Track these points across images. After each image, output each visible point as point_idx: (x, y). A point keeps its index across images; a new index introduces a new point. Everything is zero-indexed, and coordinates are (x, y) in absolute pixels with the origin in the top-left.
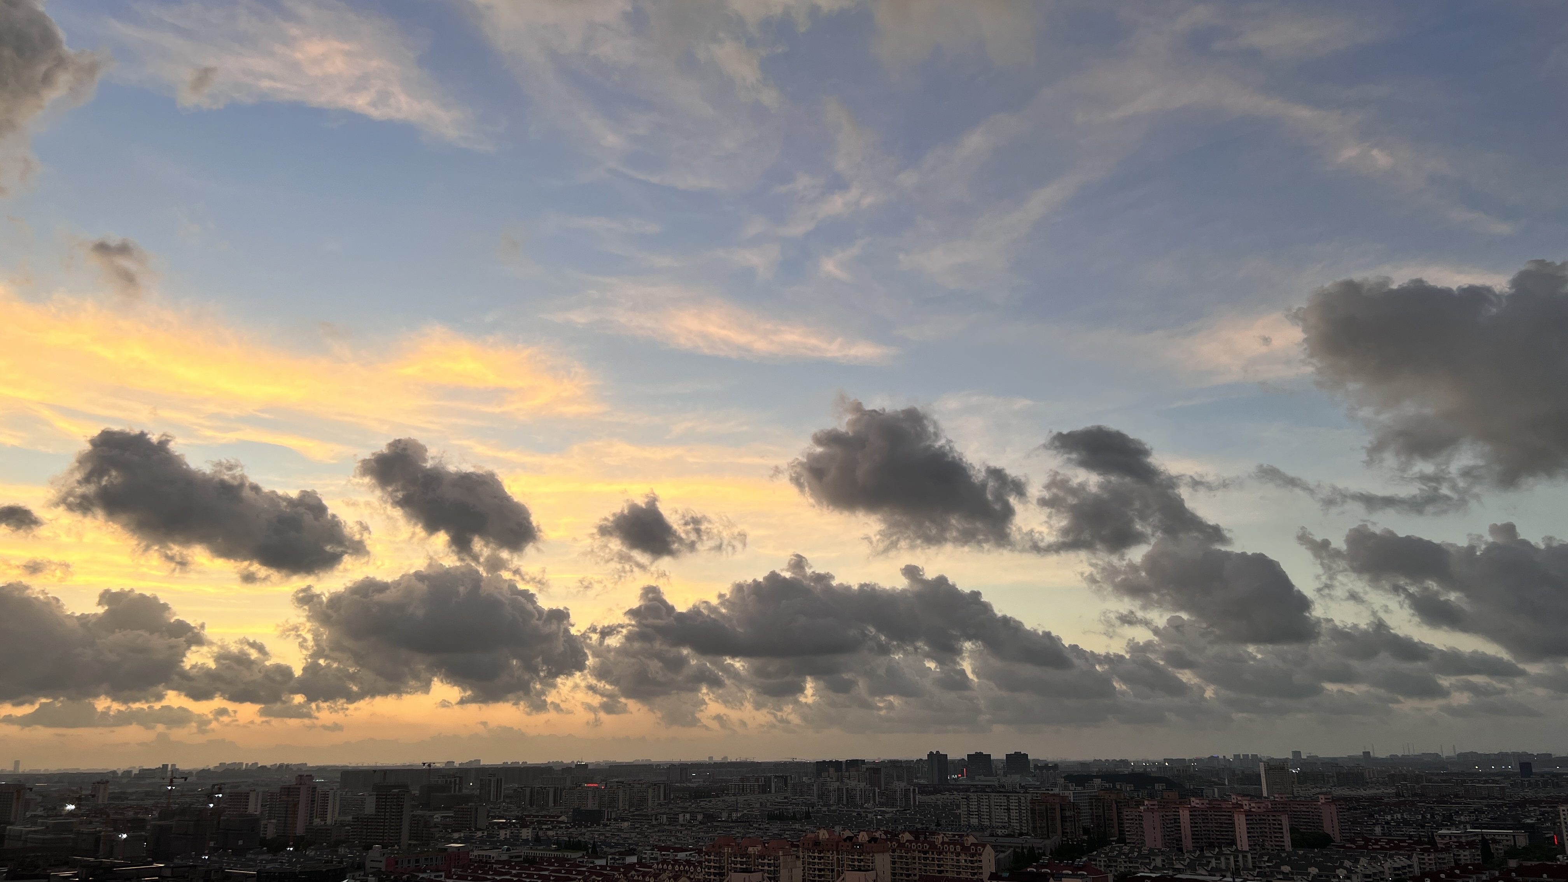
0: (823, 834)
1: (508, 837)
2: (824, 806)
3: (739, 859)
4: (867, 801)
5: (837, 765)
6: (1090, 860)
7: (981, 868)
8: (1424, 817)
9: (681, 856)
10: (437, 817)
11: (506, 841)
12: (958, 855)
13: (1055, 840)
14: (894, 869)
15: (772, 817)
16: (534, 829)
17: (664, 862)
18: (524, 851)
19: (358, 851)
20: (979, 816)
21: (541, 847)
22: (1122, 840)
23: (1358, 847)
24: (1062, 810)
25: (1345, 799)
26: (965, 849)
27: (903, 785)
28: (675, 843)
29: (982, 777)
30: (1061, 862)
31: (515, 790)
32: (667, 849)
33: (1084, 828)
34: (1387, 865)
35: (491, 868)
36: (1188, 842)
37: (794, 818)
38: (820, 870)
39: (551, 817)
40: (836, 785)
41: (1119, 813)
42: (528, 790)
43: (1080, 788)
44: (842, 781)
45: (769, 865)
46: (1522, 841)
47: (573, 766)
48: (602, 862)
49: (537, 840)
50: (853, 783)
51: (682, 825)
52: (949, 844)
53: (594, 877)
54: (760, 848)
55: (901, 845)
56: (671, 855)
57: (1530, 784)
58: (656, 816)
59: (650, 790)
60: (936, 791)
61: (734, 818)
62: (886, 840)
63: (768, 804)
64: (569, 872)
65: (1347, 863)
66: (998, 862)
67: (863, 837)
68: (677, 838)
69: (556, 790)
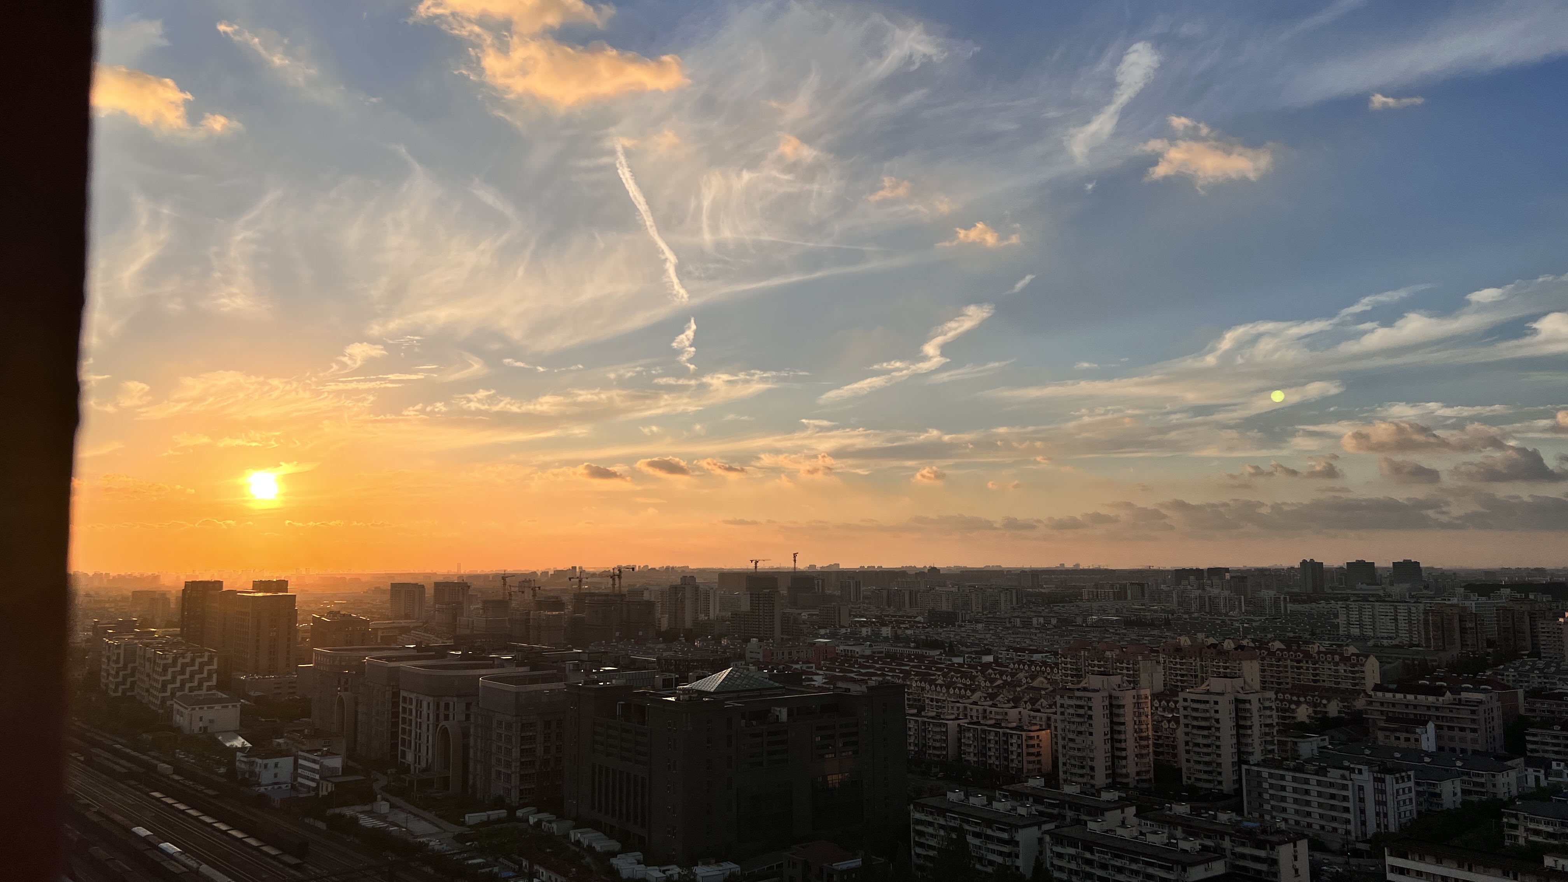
0: (1185, 641)
1: (869, 634)
2: (1185, 613)
3: (1096, 662)
4: (1233, 609)
5: (1198, 572)
6: (1496, 674)
7: (1364, 678)
9: (1036, 657)
10: (805, 615)
11: (868, 638)
12: (1337, 664)
13: (1455, 652)
14: (1263, 677)
15: (1129, 623)
16: (893, 627)
17: (1020, 662)
18: (885, 648)
19: (738, 643)
20: (1361, 626)
21: (901, 645)
22: (1536, 654)
24: (1461, 621)
26: (1345, 659)
27: (1272, 593)
28: (1030, 646)
29: (1364, 586)
30: (1459, 676)
31: (873, 592)
32: (1023, 650)
33: (1488, 640)
35: (856, 662)
37: (1153, 624)
38: (1182, 676)
39: (908, 617)
40: (1197, 593)
41: (1533, 627)
42: (885, 593)
43: (1484, 598)
44: (1204, 589)
45: (1128, 669)
47: (926, 571)
48: (959, 660)
49: (897, 638)
50: (1215, 591)
51: (1036, 628)
52: (1326, 653)
53: (953, 673)
54: (1117, 652)
55: (1271, 654)
56: (1026, 656)
58: (1010, 619)
59: (1002, 595)
60: (1310, 600)
61: (1089, 624)
62: (1255, 648)
63: (1125, 610)
64: (928, 668)
66: (1383, 674)
67: (1229, 645)
68: (1032, 640)
69: (911, 592)
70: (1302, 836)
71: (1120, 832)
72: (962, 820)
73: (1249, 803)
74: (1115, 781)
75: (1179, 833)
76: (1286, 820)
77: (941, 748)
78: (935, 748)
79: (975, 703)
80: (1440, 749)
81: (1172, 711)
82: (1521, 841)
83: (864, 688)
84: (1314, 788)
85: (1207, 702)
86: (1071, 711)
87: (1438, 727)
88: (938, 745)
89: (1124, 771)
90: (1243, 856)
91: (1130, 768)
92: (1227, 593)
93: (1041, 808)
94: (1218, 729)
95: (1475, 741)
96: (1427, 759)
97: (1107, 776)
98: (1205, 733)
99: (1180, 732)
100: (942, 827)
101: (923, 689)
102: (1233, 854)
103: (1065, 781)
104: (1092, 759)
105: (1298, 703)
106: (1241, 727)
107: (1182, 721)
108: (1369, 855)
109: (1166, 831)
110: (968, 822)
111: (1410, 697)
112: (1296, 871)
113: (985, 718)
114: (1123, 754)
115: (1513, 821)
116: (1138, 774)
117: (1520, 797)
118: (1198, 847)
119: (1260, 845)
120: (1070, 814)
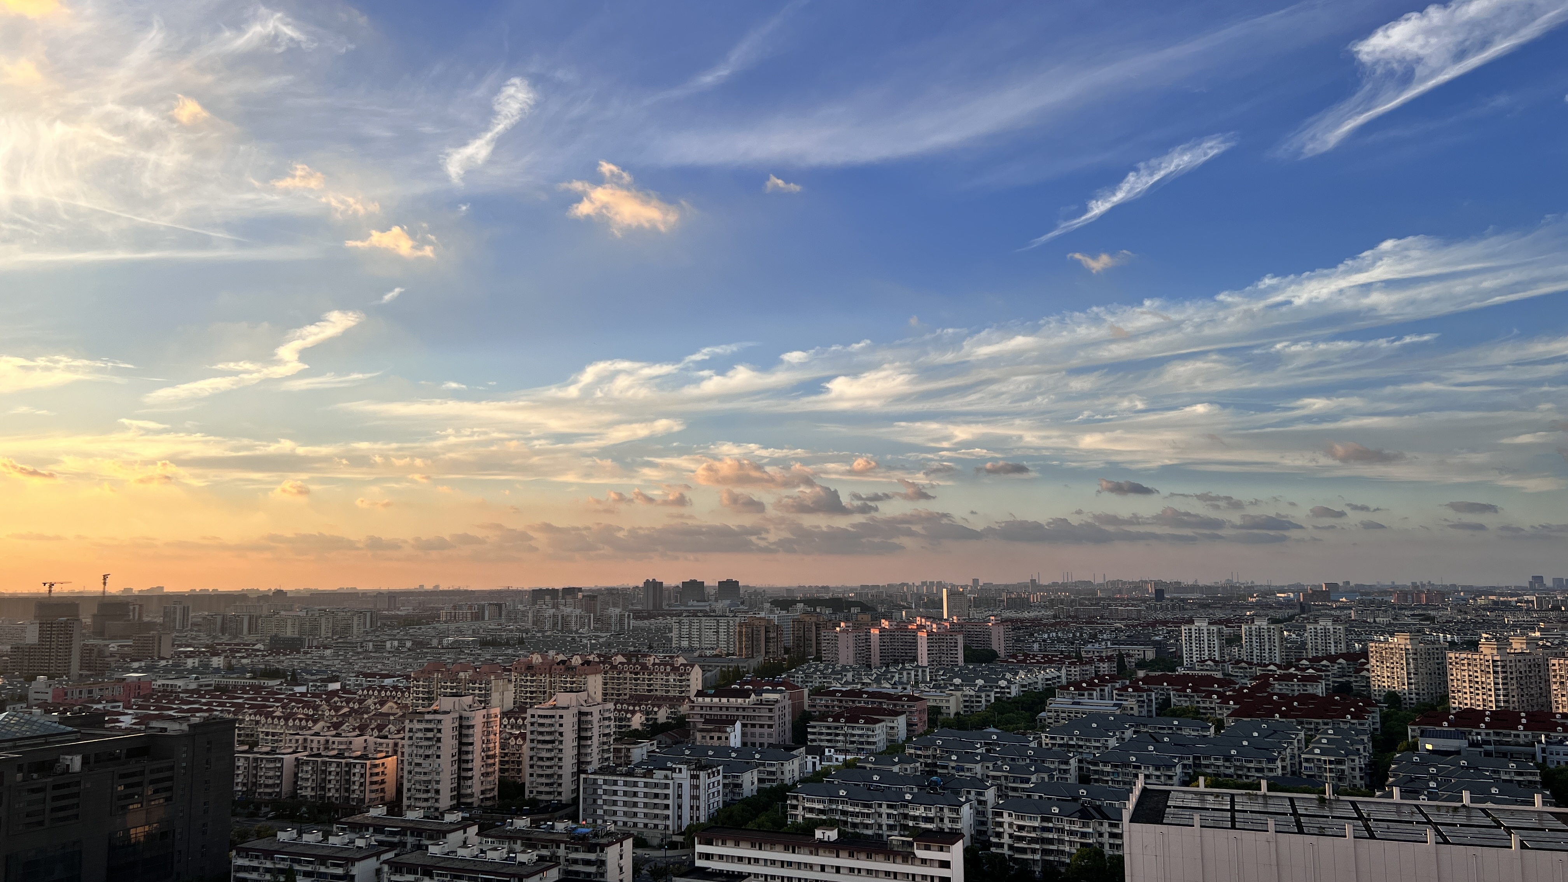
0: (536, 659)
1: (196, 665)
2: (539, 632)
3: (449, 684)
4: (582, 626)
5: (553, 592)
6: (789, 676)
7: (689, 686)
8: (1074, 635)
9: (388, 682)
10: (113, 647)
11: (193, 670)
12: (668, 674)
13: (760, 659)
14: (605, 689)
15: (484, 644)
16: (226, 657)
17: (369, 688)
18: (213, 680)
19: (19, 682)
20: (690, 639)
21: (235, 676)
22: (818, 658)
23: (1019, 661)
24: (766, 632)
25: (1011, 620)
26: (675, 669)
27: (618, 611)
28: (382, 670)
29: (695, 603)
30: (762, 679)
31: (204, 618)
32: (373, 675)
33: (785, 648)
34: (1040, 677)
35: (177, 698)
36: (876, 659)
37: (507, 644)
38: (532, 692)
39: (245, 645)
40: (551, 611)
41: (818, 635)
42: (219, 619)
43: (784, 612)
44: (558, 608)
45: (480, 689)
46: (1150, 655)
47: (271, 594)
48: (303, 689)
49: (230, 669)
50: (569, 610)
51: (389, 652)
52: (659, 665)
53: (293, 704)
54: (471, 672)
55: (614, 667)
56: (377, 681)
57: (1161, 607)
58: (362, 643)
59: (355, 618)
60: (650, 616)
61: (445, 645)
62: (600, 662)
63: (481, 630)
64: (265, 699)
65: (1008, 676)
66: (704, 681)
67: (577, 660)
68: (384, 664)
69: (251, 618)
70: (627, 836)
71: (462, 852)
72: (293, 861)
73: (584, 810)
74: (460, 802)
75: (518, 846)
76: (615, 822)
77: (273, 786)
78: (267, 786)
79: (317, 734)
80: (744, 744)
81: (519, 727)
82: (800, 819)
83: (185, 727)
84: (641, 790)
85: (553, 717)
86: (420, 735)
87: (744, 725)
88: (271, 782)
89: (469, 791)
90: (575, 862)
91: (475, 787)
92: (578, 611)
93: (381, 837)
94: (561, 742)
95: (770, 735)
96: (734, 755)
97: (452, 798)
98: (550, 746)
99: (526, 749)
100: (268, 870)
101: (257, 722)
102: (567, 860)
103: (409, 807)
104: (438, 782)
105: (633, 713)
106: (582, 738)
107: (529, 736)
108: (683, 846)
109: (506, 846)
110: (299, 862)
111: (724, 700)
112: (621, 869)
113: (326, 749)
114: (470, 774)
115: (795, 802)
116: (483, 792)
117: (801, 781)
118: (535, 858)
119: (591, 849)
120: (410, 840)
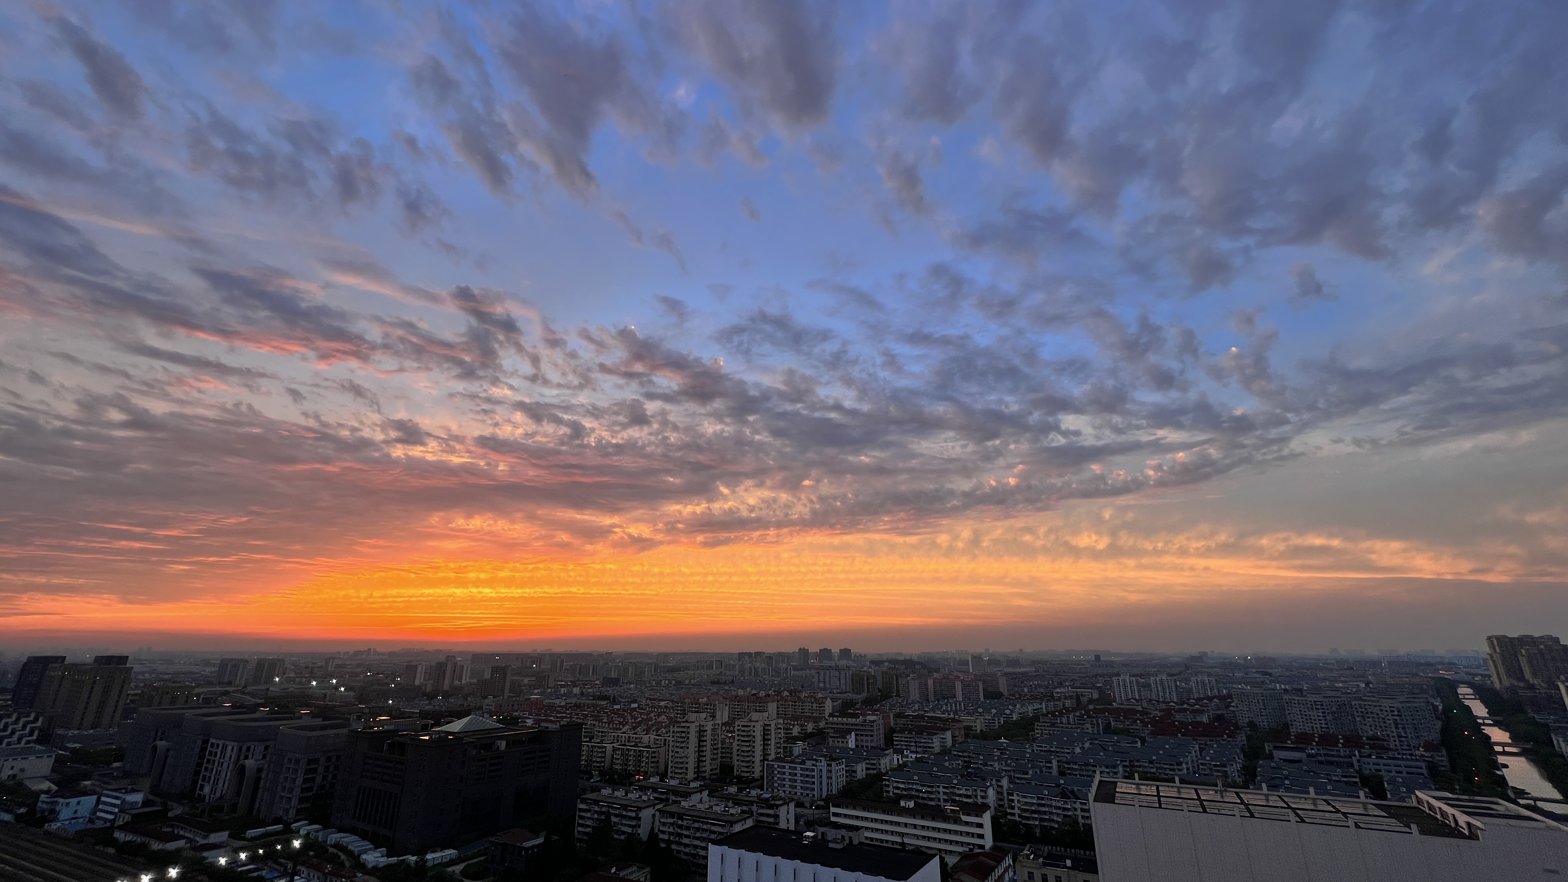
0: (740, 692)
1: (565, 692)
2: (742, 676)
3: (694, 706)
4: (765, 674)
5: (750, 655)
6: (881, 706)
7: (824, 710)
8: (1048, 683)
9: (662, 703)
10: (526, 681)
11: (565, 695)
12: (812, 703)
13: (864, 695)
14: (778, 711)
15: (713, 683)
16: (580, 688)
17: (652, 707)
18: (574, 700)
19: (479, 699)
20: (824, 683)
21: (584, 698)
22: (898, 695)
23: (1016, 698)
24: (868, 679)
25: (1010, 673)
27: (784, 665)
28: (659, 697)
29: (827, 662)
30: (866, 707)
31: (571, 666)
32: (655, 699)
33: (878, 689)
34: (1030, 708)
35: (555, 710)
36: (931, 697)
37: (725, 683)
38: (738, 712)
39: (590, 681)
40: (749, 665)
41: (897, 681)
42: (578, 667)
43: (877, 668)
45: (710, 709)
46: (1096, 696)
47: (604, 654)
48: (618, 707)
49: (582, 694)
50: (758, 664)
51: (663, 686)
52: (808, 697)
53: (613, 715)
54: (706, 699)
55: (782, 698)
56: (656, 703)
57: (1099, 666)
58: (649, 681)
59: (647, 667)
60: (802, 669)
61: (692, 683)
62: (775, 695)
63: (711, 675)
64: (599, 712)
65: (1010, 707)
66: (833, 707)
67: (762, 694)
68: (660, 693)
69: (594, 666)
70: (793, 800)
71: (699, 806)
72: (609, 807)
73: (767, 783)
74: (699, 775)
75: (730, 804)
76: (784, 791)
77: (601, 762)
78: (597, 762)
79: (624, 733)
80: (857, 746)
81: (731, 732)
82: (891, 794)
83: (558, 726)
84: (799, 772)
85: (750, 726)
86: (678, 735)
87: (856, 735)
88: (599, 760)
89: (704, 769)
90: (762, 815)
91: (707, 767)
92: (763, 665)
93: (656, 795)
94: (754, 742)
95: (872, 741)
96: (851, 752)
97: (695, 773)
98: (748, 744)
99: (735, 744)
100: (596, 812)
101: (594, 725)
102: (758, 814)
103: (671, 777)
104: (687, 763)
105: (794, 725)
106: (765, 740)
107: (737, 738)
108: (823, 807)
109: (723, 803)
110: (612, 808)
111: (845, 719)
112: (788, 820)
113: (629, 741)
114: (704, 759)
115: (887, 783)
116: (711, 770)
117: (890, 770)
118: (739, 811)
119: (771, 807)
120: (672, 798)
